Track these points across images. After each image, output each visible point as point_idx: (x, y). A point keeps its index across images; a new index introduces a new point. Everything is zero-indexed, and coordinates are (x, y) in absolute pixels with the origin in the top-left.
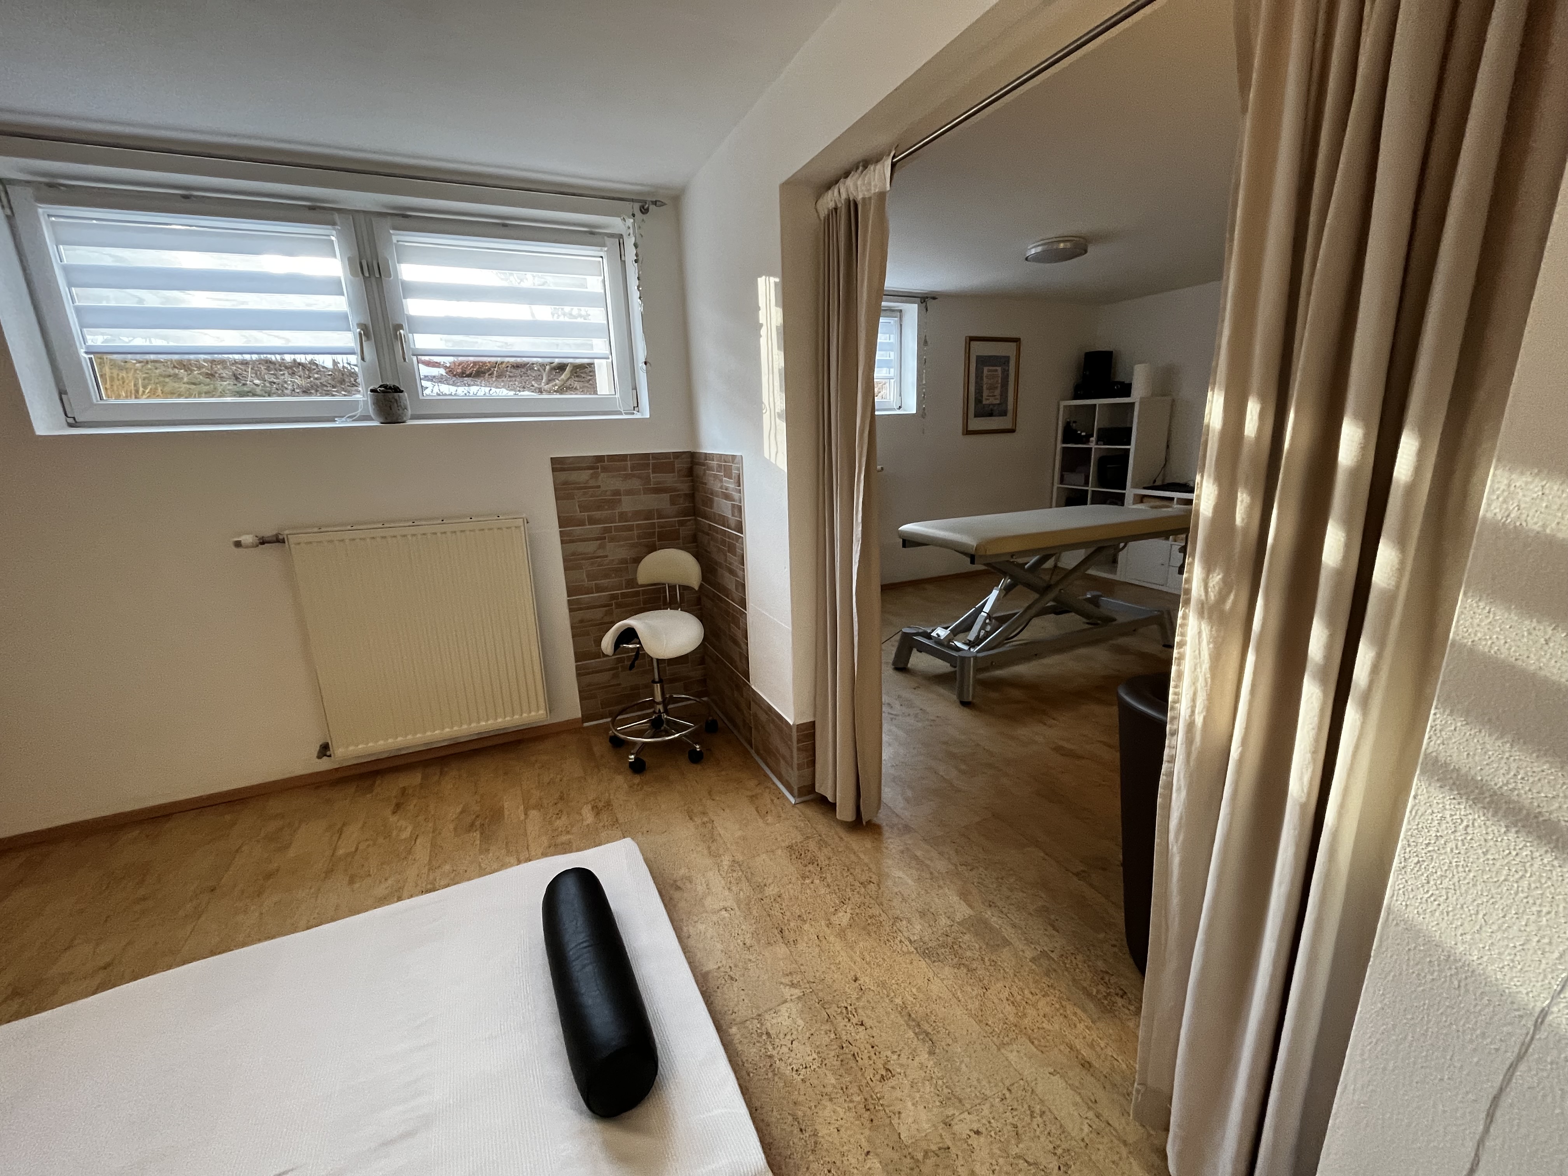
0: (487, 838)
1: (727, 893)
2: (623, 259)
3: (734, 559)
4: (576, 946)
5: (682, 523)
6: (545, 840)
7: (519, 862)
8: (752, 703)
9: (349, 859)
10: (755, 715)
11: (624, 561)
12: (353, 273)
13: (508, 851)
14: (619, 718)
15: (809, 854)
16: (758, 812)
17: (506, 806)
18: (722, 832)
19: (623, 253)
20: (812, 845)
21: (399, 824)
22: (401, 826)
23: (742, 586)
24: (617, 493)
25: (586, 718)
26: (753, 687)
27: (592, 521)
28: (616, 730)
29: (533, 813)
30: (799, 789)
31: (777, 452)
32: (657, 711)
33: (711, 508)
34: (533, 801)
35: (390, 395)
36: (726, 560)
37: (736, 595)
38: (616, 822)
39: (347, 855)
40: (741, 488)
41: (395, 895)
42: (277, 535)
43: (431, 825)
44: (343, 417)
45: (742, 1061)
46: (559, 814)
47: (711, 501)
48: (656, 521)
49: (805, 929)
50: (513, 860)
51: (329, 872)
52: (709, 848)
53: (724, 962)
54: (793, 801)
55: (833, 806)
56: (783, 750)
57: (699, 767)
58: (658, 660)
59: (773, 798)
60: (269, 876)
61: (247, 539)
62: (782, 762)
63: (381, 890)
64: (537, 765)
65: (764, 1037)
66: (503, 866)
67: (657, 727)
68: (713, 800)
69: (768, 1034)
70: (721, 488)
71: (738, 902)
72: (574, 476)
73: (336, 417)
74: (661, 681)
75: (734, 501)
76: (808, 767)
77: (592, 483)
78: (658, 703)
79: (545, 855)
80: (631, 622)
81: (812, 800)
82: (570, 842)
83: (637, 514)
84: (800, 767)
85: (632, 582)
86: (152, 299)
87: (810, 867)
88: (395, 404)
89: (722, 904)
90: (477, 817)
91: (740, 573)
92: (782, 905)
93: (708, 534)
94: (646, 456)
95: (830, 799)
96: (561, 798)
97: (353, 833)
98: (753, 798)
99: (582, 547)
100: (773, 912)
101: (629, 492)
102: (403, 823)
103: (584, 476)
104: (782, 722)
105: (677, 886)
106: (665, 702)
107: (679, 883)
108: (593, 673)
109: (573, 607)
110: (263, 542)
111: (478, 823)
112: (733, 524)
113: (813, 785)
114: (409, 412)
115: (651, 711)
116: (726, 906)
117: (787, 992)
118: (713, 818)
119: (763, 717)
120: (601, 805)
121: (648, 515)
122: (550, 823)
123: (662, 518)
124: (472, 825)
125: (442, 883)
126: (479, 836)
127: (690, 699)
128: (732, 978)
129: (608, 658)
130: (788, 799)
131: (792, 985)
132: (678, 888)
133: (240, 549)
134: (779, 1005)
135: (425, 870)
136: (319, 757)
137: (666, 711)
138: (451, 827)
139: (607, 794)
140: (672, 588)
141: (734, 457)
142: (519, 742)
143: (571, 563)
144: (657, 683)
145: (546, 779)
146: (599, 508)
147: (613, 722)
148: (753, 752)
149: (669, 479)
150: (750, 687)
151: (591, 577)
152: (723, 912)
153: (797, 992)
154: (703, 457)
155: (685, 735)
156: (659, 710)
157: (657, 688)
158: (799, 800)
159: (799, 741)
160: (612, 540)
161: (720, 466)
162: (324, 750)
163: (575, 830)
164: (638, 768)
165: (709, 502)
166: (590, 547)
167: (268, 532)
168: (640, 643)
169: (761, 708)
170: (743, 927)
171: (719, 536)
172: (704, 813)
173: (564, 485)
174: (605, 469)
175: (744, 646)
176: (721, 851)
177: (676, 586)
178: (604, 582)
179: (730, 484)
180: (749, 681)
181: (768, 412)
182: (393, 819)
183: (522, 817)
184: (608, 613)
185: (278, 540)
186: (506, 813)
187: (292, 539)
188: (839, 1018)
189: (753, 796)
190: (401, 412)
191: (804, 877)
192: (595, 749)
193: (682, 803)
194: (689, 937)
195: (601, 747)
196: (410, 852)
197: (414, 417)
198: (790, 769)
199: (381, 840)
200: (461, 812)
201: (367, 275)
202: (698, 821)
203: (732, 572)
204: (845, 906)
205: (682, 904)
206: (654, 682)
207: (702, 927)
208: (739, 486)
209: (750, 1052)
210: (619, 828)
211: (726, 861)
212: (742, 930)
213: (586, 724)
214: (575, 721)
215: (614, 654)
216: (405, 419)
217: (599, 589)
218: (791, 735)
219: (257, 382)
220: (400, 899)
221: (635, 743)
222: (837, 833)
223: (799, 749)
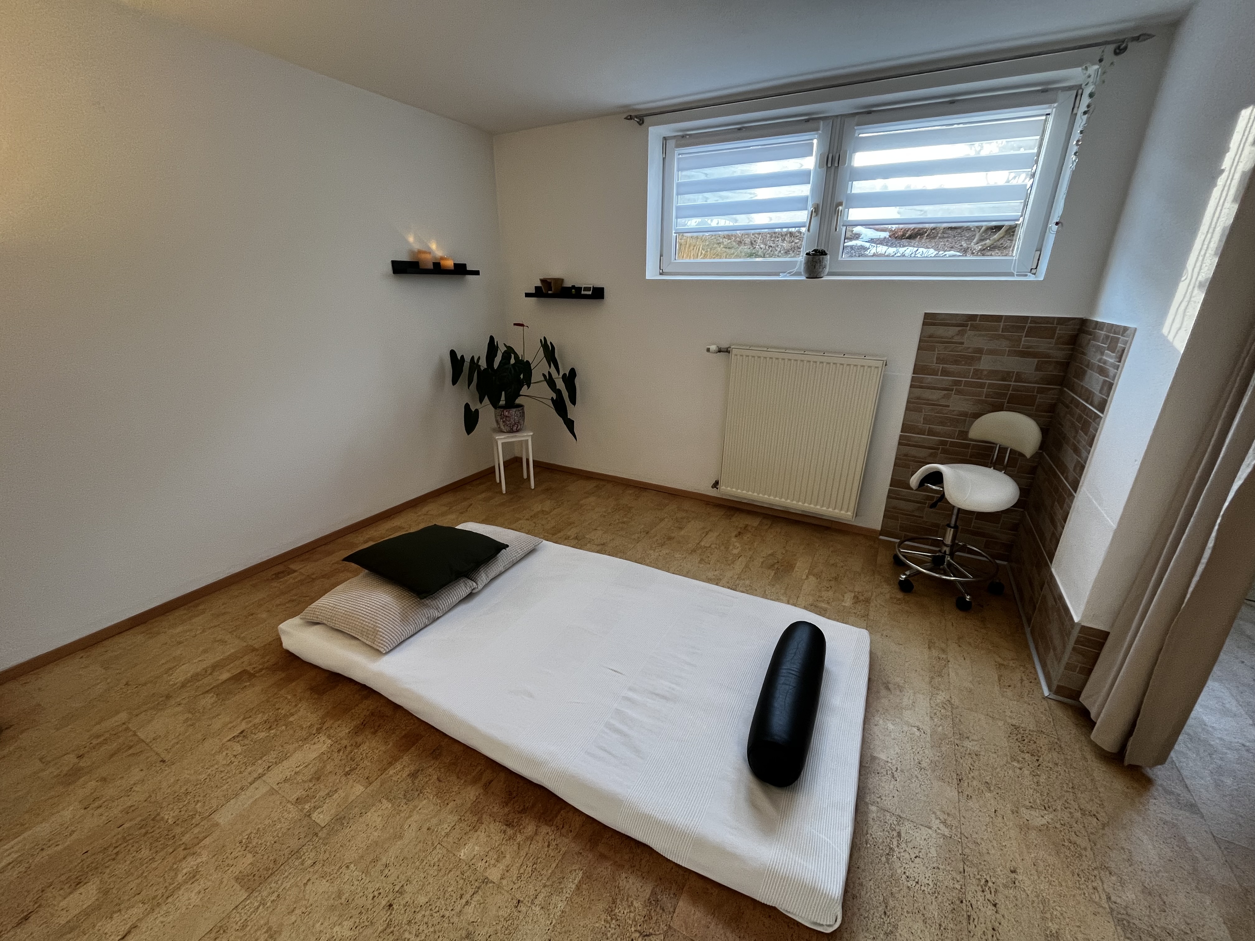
0: (777, 578)
1: (927, 719)
2: (1075, 111)
3: (1083, 438)
4: (788, 669)
5: (1041, 391)
6: (811, 600)
7: (788, 603)
8: (1046, 585)
9: (704, 549)
10: (1044, 597)
11: (965, 414)
12: (820, 166)
13: (785, 593)
14: (906, 543)
15: (1034, 746)
16: (1000, 681)
17: (797, 565)
18: (952, 674)
19: (1077, 105)
20: (1043, 741)
21: (735, 544)
22: (736, 546)
23: (1081, 468)
24: (980, 351)
25: (883, 532)
26: (1053, 570)
27: (945, 373)
28: (900, 551)
29: (812, 579)
30: (1058, 687)
31: (1180, 328)
32: (943, 551)
33: (1082, 380)
34: (815, 571)
35: (817, 258)
36: (1075, 437)
37: (1072, 474)
38: (866, 616)
39: (705, 547)
40: (1121, 364)
41: (717, 581)
42: (727, 348)
43: (751, 553)
44: (785, 272)
45: (867, 831)
46: (828, 589)
47: (1084, 373)
48: (1012, 383)
49: (987, 796)
50: (785, 599)
51: (694, 551)
52: (932, 678)
53: (894, 762)
54: (1046, 693)
55: (1092, 724)
56: (1057, 642)
57: (962, 614)
58: (959, 509)
59: (1024, 678)
60: (670, 538)
61: (713, 348)
62: (1052, 652)
63: (710, 575)
64: (831, 549)
65: (895, 834)
66: (778, 600)
67: (937, 563)
68: (960, 646)
69: (899, 835)
70: (1100, 361)
71: (934, 732)
72: (941, 331)
73: (781, 272)
74: (956, 527)
75: (1107, 376)
76: (1081, 672)
77: (957, 339)
78: (946, 545)
79: (805, 608)
80: (942, 468)
81: (1071, 706)
82: (826, 610)
83: (992, 374)
84: (1068, 667)
85: (964, 434)
86: (712, 198)
87: (1027, 756)
88: (819, 265)
89: (917, 724)
90: (778, 562)
91: (1084, 454)
92: (974, 762)
93: (1067, 407)
94: (1025, 319)
95: (1093, 716)
96: (836, 579)
97: (712, 537)
98: (1000, 666)
99: (928, 394)
100: (961, 761)
101: (992, 352)
102: (737, 545)
103: (952, 331)
104: (1067, 616)
105: (888, 687)
106: (954, 546)
107: (890, 686)
108: (901, 499)
109: (903, 442)
110: (720, 351)
111: (776, 566)
112: (1096, 401)
113: (1079, 693)
114: (827, 270)
115: (937, 549)
116: (921, 727)
117: (935, 823)
118: (951, 660)
119: (1050, 602)
120: (861, 598)
121: (1006, 376)
122: (820, 591)
123: (1019, 382)
124: (773, 565)
125: (741, 589)
126: (773, 574)
127: (984, 556)
128: (893, 776)
129: (911, 491)
130: (1041, 688)
131: (944, 822)
132: (888, 688)
133: (708, 353)
134: (922, 825)
135: (736, 577)
136: (712, 487)
137: (952, 555)
138: (761, 560)
139: (870, 593)
140: (1003, 450)
141: (1126, 329)
142: (827, 528)
143: (912, 405)
144: (952, 527)
145: (832, 562)
146: (956, 362)
147: (900, 544)
148: (1028, 630)
149: (1043, 345)
150: (1049, 569)
151: (926, 420)
152: (915, 729)
153: (946, 832)
154: (1093, 325)
155: (959, 581)
156: (945, 551)
157: (950, 533)
158: (1053, 696)
159: (1077, 642)
160: (959, 392)
161: (1107, 337)
162: (716, 485)
163: (833, 604)
164: (906, 587)
165: (1081, 374)
166: (934, 396)
167: (724, 345)
168: (943, 488)
169: (1052, 592)
170: (926, 751)
171: (1078, 411)
172: (944, 651)
173: (929, 337)
174: (974, 328)
175: (1059, 528)
176: (942, 687)
177: (1007, 448)
178: (938, 428)
179: (1110, 358)
180: (1051, 562)
181: (1187, 281)
182: (734, 539)
183: (804, 577)
184: (931, 455)
185: (727, 351)
186: (796, 569)
187: (734, 352)
188: (974, 881)
189: (1002, 665)
190: (821, 270)
191: (1013, 759)
192: (879, 558)
193: (929, 632)
194: (876, 725)
195: (884, 558)
196: (733, 562)
197: (830, 274)
198: (1056, 663)
199: (722, 548)
200: (770, 555)
201: (829, 165)
202: (935, 653)
203: (1076, 450)
204: (1045, 812)
205: (885, 701)
206: (949, 526)
207: (891, 726)
208: (1120, 362)
209: (876, 832)
210: (866, 622)
211: (941, 697)
212: (924, 753)
213: (881, 537)
214: (874, 531)
215: (916, 490)
216: (822, 275)
217: (931, 433)
218: (1070, 633)
219: (762, 246)
220: (717, 584)
221: (909, 568)
222: (1081, 750)
223: (1074, 649)
